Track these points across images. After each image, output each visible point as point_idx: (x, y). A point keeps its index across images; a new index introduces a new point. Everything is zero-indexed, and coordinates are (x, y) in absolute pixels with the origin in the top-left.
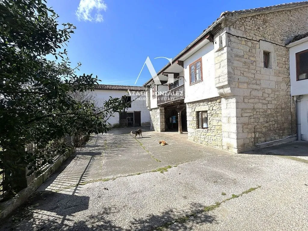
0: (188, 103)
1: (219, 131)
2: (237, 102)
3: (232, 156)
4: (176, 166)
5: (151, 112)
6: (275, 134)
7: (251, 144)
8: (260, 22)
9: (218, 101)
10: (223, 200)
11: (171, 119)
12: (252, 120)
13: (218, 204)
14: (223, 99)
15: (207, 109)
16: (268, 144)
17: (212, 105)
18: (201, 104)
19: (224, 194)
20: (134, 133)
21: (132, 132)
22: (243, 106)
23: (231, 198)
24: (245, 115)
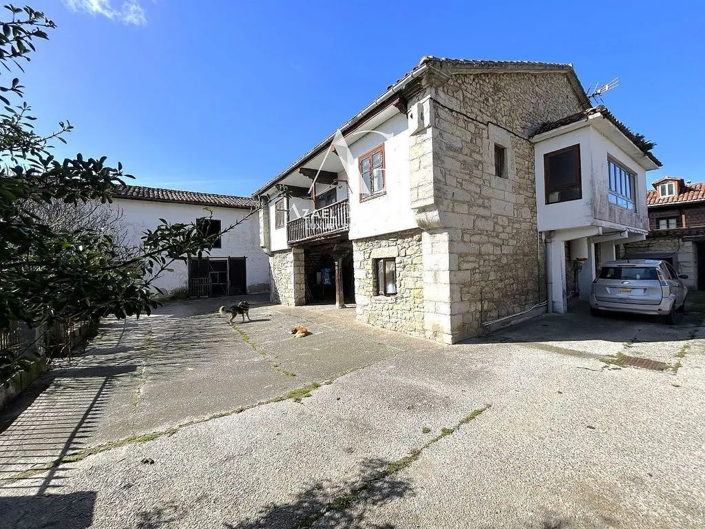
0: (357, 241)
1: (418, 301)
2: (451, 241)
3: (443, 350)
4: (330, 383)
5: (271, 259)
6: (514, 303)
7: (475, 324)
8: (488, 88)
9: (416, 237)
10: (426, 442)
11: (319, 274)
12: (477, 276)
13: (416, 454)
14: (425, 235)
15: (394, 254)
16: (503, 323)
17: (404, 245)
18: (384, 243)
19: (426, 431)
20: (227, 312)
21: (223, 309)
22: (462, 248)
23: (440, 437)
24: (465, 266)
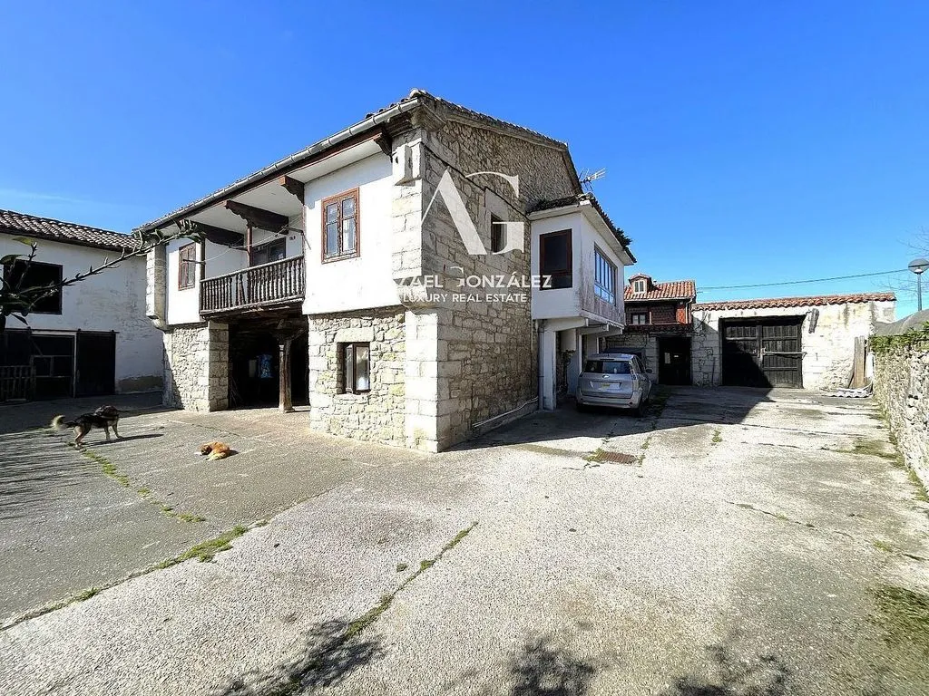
0: (315, 316)
1: (397, 399)
2: (440, 325)
3: (425, 461)
4: (265, 524)
5: (167, 338)
6: (506, 399)
7: (465, 426)
9: (398, 317)
10: (400, 582)
11: (252, 364)
12: (469, 368)
13: (387, 601)
14: (409, 315)
15: (370, 339)
16: (494, 423)
17: (381, 326)
18: (354, 321)
19: (402, 568)
20: (70, 425)
21: (60, 422)
22: (452, 334)
23: (419, 573)
24: (455, 356)
